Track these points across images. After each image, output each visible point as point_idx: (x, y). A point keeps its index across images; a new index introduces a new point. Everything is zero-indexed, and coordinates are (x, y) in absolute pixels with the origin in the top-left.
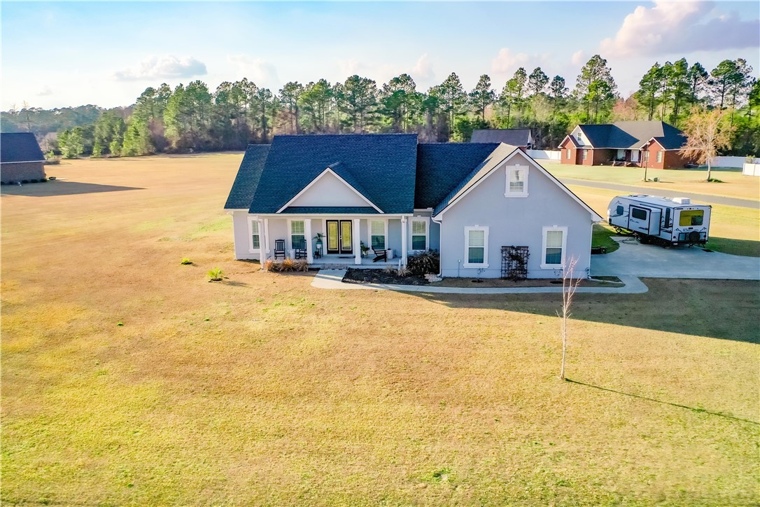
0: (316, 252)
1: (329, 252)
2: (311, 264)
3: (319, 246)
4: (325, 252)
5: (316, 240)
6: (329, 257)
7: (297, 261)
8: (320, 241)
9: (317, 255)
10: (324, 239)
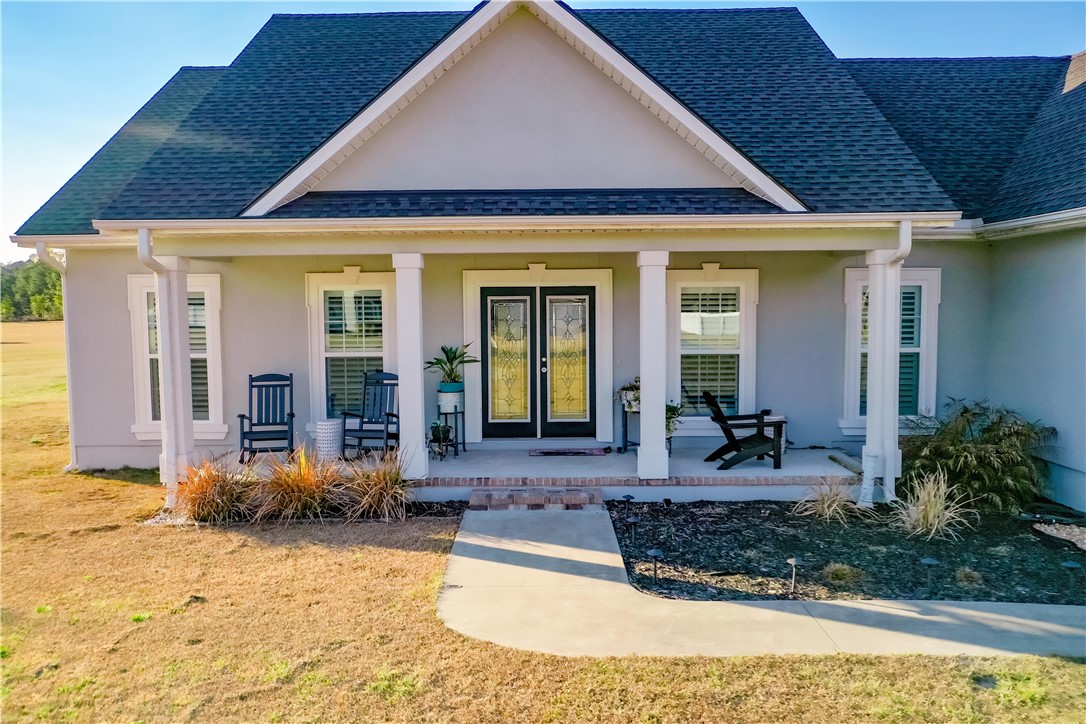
0: (435, 429)
1: (491, 430)
2: (418, 484)
3: (448, 402)
4: (473, 431)
5: (438, 374)
6: (494, 454)
7: (349, 470)
8: (454, 382)
9: (443, 439)
10: (471, 374)
